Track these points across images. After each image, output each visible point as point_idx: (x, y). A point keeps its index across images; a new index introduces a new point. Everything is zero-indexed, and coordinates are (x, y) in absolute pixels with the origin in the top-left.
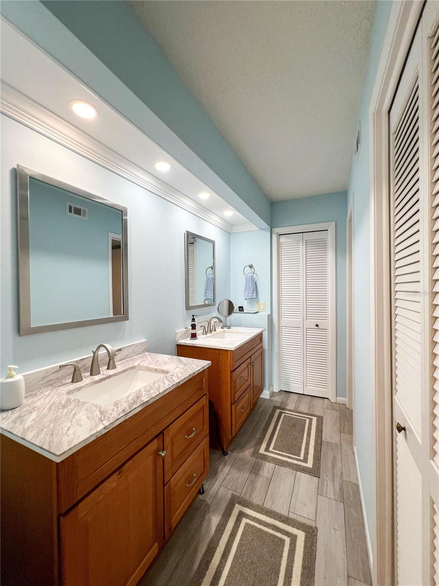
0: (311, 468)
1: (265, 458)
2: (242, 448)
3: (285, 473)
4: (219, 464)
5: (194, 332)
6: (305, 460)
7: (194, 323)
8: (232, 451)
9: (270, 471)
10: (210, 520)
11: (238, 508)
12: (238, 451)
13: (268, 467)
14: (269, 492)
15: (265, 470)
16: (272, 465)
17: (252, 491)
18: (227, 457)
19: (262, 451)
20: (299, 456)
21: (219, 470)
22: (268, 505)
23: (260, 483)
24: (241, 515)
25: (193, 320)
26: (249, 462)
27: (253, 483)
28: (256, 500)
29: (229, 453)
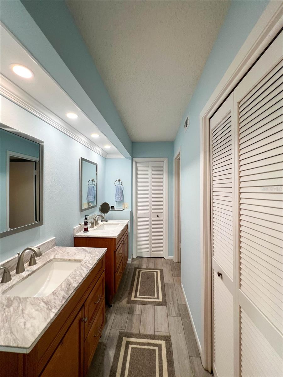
0: (162, 302)
1: (135, 302)
2: (120, 299)
3: (148, 309)
4: (107, 314)
5: (86, 227)
6: (158, 298)
7: (87, 221)
8: (114, 303)
9: (140, 310)
10: (108, 354)
11: (125, 340)
12: (118, 302)
13: (138, 307)
14: (142, 323)
15: (136, 310)
16: (140, 306)
17: (132, 326)
18: (111, 308)
19: (133, 298)
20: (154, 296)
21: (108, 318)
22: (142, 332)
23: (135, 318)
24: (128, 343)
25: (86, 219)
26: (126, 308)
27: (131, 320)
28: (135, 331)
29: (112, 305)
